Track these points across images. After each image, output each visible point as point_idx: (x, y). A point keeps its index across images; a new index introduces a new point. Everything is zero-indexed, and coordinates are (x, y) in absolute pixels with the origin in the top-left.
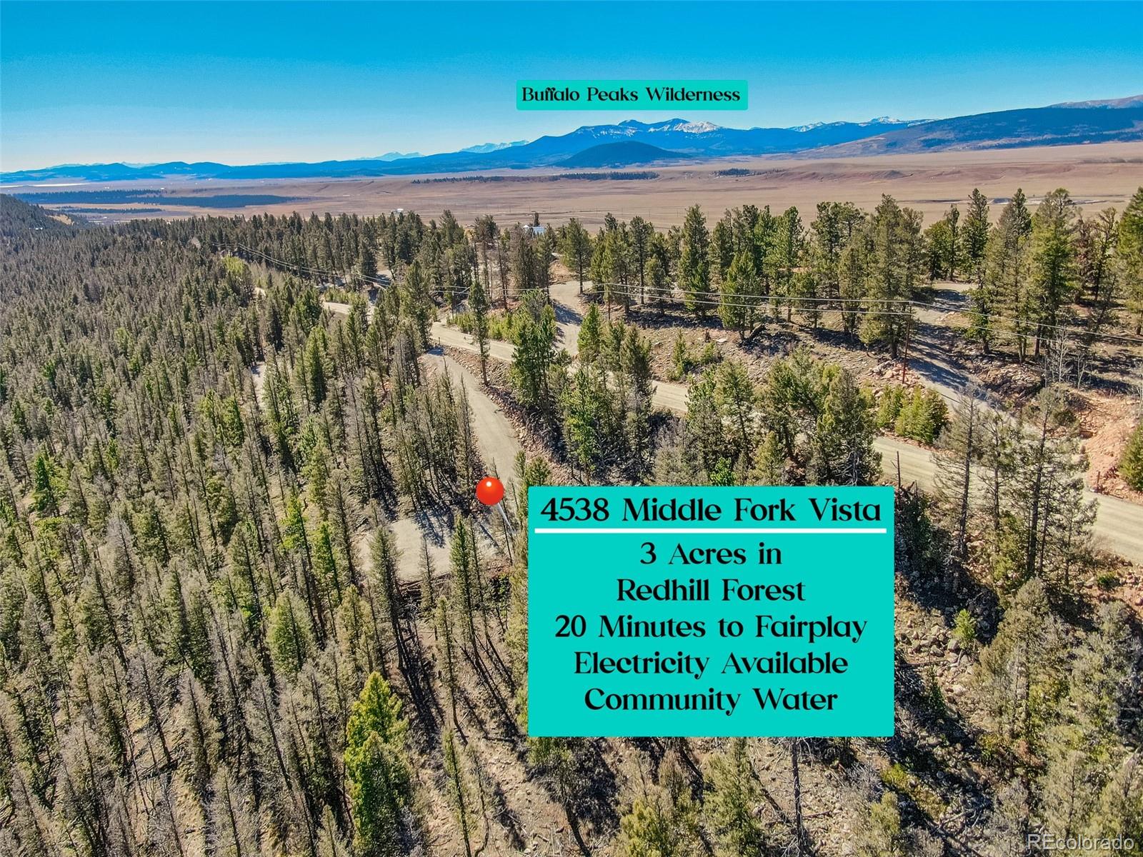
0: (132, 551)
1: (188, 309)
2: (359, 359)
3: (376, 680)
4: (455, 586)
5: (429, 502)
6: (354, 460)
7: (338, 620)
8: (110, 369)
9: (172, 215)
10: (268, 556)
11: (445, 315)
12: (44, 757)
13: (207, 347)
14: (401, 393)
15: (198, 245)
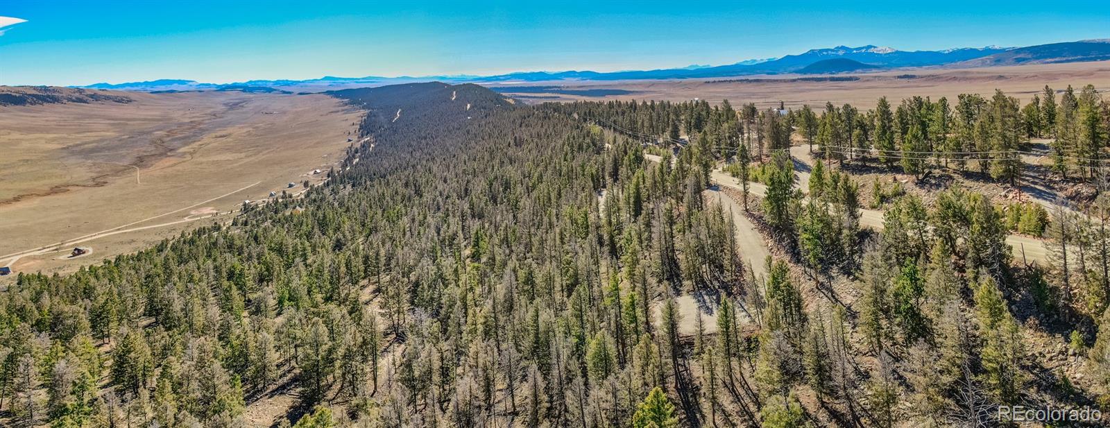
0: (515, 291)
1: (566, 154)
2: (664, 191)
3: (657, 392)
4: (719, 341)
5: (704, 286)
6: (656, 255)
7: (635, 353)
8: (520, 185)
9: (566, 99)
10: (594, 308)
11: (721, 165)
12: (447, 387)
13: (574, 177)
14: (690, 214)
15: (576, 117)
